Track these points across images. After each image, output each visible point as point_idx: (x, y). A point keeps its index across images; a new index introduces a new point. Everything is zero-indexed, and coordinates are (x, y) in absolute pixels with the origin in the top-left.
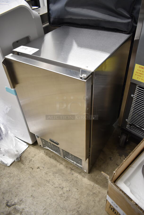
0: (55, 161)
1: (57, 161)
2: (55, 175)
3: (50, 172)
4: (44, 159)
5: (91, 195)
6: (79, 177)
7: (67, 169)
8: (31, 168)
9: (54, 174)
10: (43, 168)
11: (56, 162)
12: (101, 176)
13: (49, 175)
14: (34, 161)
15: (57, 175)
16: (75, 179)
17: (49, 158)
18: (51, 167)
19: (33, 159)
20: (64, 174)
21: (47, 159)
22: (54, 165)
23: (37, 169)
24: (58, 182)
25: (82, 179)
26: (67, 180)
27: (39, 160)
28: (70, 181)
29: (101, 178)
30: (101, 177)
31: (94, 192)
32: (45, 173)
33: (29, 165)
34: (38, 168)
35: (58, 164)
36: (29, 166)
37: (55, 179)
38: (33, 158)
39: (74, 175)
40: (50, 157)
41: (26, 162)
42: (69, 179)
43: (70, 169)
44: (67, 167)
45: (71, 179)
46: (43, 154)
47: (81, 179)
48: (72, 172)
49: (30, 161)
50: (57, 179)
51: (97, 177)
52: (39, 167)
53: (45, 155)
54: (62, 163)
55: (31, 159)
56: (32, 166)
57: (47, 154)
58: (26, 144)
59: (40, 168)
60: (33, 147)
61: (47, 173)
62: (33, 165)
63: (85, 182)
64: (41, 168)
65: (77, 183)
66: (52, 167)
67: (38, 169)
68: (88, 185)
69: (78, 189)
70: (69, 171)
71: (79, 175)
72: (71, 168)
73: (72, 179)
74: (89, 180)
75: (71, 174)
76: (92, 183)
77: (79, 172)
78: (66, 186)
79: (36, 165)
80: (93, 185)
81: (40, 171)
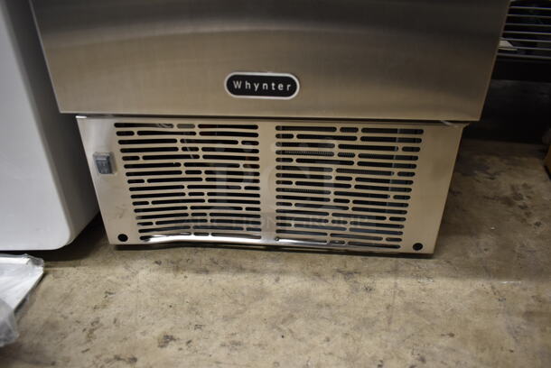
0: (242, 277)
1: (254, 271)
2: (291, 331)
3: (254, 330)
4: (178, 291)
5: (523, 326)
6: (404, 283)
7: (325, 280)
8: (118, 358)
9: (281, 326)
10: (198, 327)
11: (252, 275)
12: (483, 248)
13: (260, 345)
14: (121, 320)
15: (299, 323)
16: (398, 301)
17: (202, 278)
18: (241, 308)
19: (107, 315)
20: (328, 306)
21: (191, 283)
22: (245, 291)
23: (162, 347)
24: (330, 354)
25: (428, 287)
26: (366, 324)
27: (148, 306)
28: (381, 319)
29: (487, 253)
30: (486, 250)
31: (522, 308)
32: (223, 345)
33: (98, 353)
34: (167, 339)
35: (268, 282)
36: (97, 357)
37: (303, 346)
38: (100, 313)
39: (382, 292)
40: (207, 272)
41: (62, 346)
42: (372, 314)
43: (340, 275)
44: (318, 275)
45: (383, 310)
46: (155, 274)
47: (424, 290)
48: (355, 282)
49: (91, 331)
50: (317, 340)
51: (472, 255)
52: (167, 337)
53: (168, 271)
54: (282, 272)
55: (92, 318)
56: (115, 349)
57: (177, 267)
58: (24, 260)
59: (176, 335)
61: (237, 338)
62: (126, 339)
63: (451, 292)
64: (183, 335)
65: (420, 311)
66: (243, 305)
67: (171, 349)
68: (471, 296)
69: (452, 335)
70: (342, 285)
71: (398, 281)
72: (339, 271)
73: (388, 308)
74: (456, 277)
75: (362, 293)
76: (481, 284)
77: (389, 272)
78: (389, 348)
79: (144, 333)
80: (488, 287)
81: (187, 353)
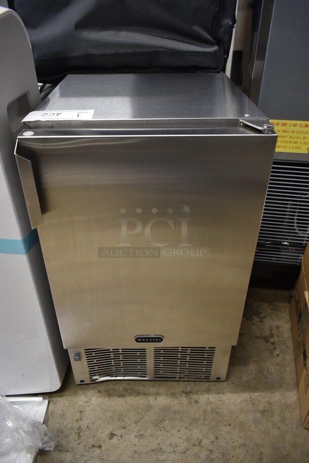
0: (139, 398)
1: (145, 394)
2: (163, 427)
3: (148, 428)
4: (112, 408)
5: (260, 419)
6: (213, 398)
7: (177, 398)
8: (93, 446)
9: (159, 425)
10: (124, 428)
11: (144, 396)
12: (249, 373)
13: (151, 435)
14: (90, 426)
15: (167, 422)
16: (209, 408)
17: (121, 400)
18: (141, 416)
19: (84, 423)
20: (179, 412)
21: (117, 403)
22: (142, 407)
23: (111, 439)
24: (180, 438)
25: (223, 399)
26: (195, 421)
27: (100, 418)
28: (201, 418)
29: (251, 376)
30: (251, 374)
31: (261, 408)
32: (136, 437)
33: (85, 444)
34: (112, 435)
35: (151, 400)
36: (85, 446)
37: (169, 434)
38: (80, 423)
39: (202, 403)
40: (123, 396)
41: (69, 442)
42: (197, 416)
43: (184, 395)
44: (174, 394)
45: (202, 413)
46: (100, 399)
47: (220, 401)
48: (190, 398)
49: (79, 433)
50: (174, 431)
51: (244, 378)
52: (112, 434)
53: (105, 397)
54: (158, 394)
55: (78, 426)
56: (91, 442)
57: (109, 394)
58: (40, 399)
59: (116, 433)
60: (61, 397)
61: (141, 432)
62: (94, 436)
63: (232, 401)
64: (118, 432)
65: (218, 413)
66: (142, 415)
67: (115, 440)
68: (240, 403)
69: (230, 425)
70: (184, 400)
71: (210, 396)
72: (183, 392)
73: (204, 412)
74: (234, 393)
75: (194, 404)
76: (245, 396)
77: (205, 391)
78: (204, 433)
79: (101, 433)
80: (248, 397)
81: (121, 441)
